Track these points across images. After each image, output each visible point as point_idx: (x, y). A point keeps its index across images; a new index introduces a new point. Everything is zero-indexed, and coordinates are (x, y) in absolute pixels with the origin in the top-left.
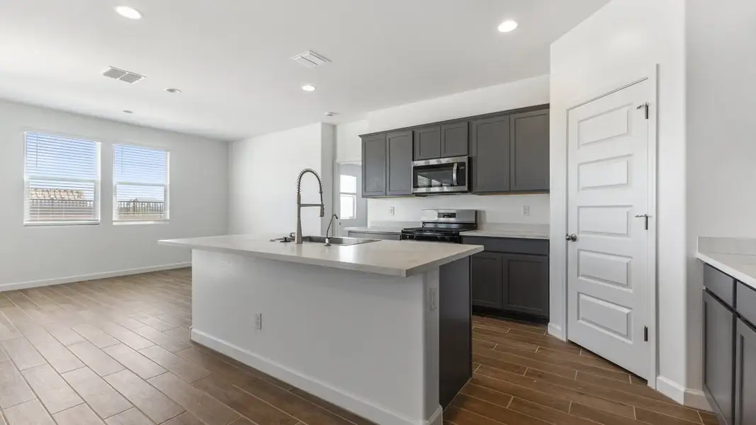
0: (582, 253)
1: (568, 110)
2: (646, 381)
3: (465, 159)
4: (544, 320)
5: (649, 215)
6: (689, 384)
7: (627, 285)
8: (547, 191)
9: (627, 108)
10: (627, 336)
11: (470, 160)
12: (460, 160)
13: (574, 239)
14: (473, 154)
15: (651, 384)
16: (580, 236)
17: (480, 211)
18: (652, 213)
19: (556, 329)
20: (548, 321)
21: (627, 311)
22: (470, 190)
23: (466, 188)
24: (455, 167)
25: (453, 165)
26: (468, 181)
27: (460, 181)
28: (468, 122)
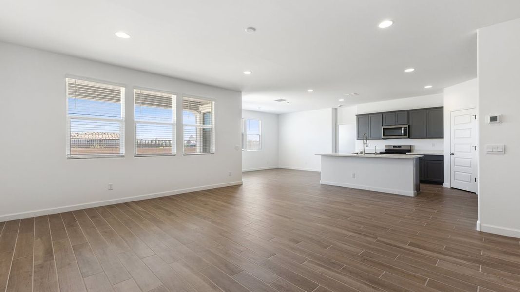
0: (456, 159)
1: (451, 112)
2: (475, 193)
3: (407, 126)
4: (442, 183)
5: (476, 146)
7: (470, 167)
8: (443, 138)
9: (470, 116)
10: (470, 182)
11: (409, 126)
12: (405, 126)
13: (453, 154)
14: (410, 124)
16: (455, 153)
17: (413, 146)
19: (447, 185)
20: (444, 183)
21: (470, 174)
22: (409, 137)
23: (407, 137)
24: (403, 129)
25: (401, 128)
26: (408, 134)
27: (405, 134)
28: (408, 111)
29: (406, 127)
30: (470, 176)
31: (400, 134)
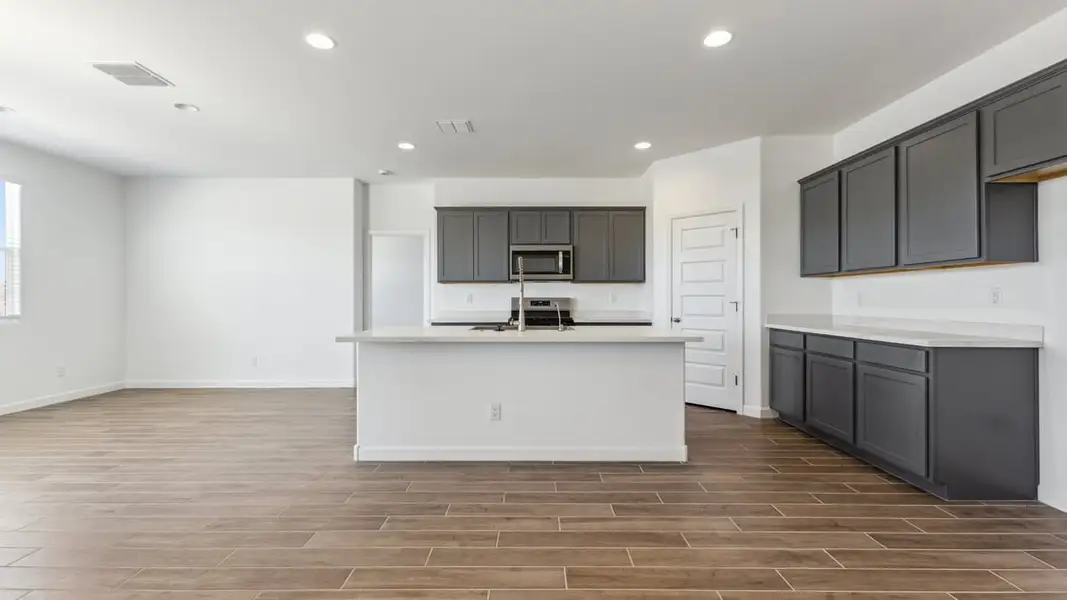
0: (685, 331)
1: (671, 220)
2: (735, 412)
3: (570, 248)
5: (738, 300)
6: (763, 406)
7: (723, 350)
8: (644, 281)
9: (721, 229)
10: (723, 385)
11: (574, 249)
12: (566, 248)
13: (678, 321)
14: (577, 243)
15: (739, 413)
16: (682, 319)
18: (740, 300)
21: (721, 368)
22: (574, 280)
23: (570, 276)
24: (561, 255)
25: (557, 253)
26: (571, 270)
27: (566, 270)
28: (570, 211)
29: (569, 252)
30: (723, 370)
31: (553, 270)
